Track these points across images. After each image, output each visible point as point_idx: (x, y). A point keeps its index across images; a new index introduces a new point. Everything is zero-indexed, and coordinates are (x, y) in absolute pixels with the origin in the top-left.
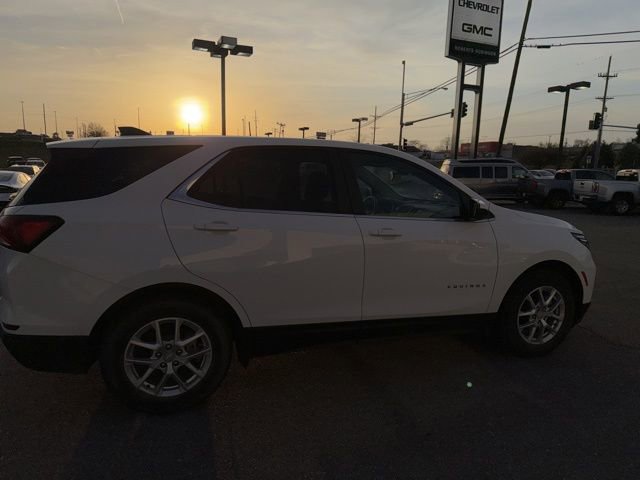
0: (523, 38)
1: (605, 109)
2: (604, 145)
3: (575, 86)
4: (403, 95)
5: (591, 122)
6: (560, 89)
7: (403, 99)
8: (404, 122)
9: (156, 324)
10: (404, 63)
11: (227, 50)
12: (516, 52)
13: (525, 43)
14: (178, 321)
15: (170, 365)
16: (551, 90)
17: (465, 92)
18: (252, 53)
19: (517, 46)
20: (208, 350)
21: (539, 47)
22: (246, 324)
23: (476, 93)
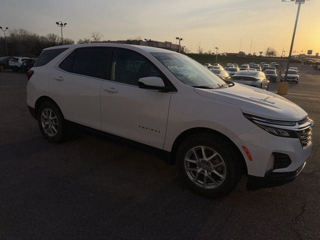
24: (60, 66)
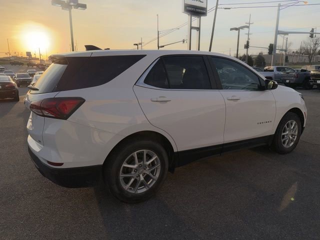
0: (217, 4)
1: (249, 39)
2: (249, 56)
3: (242, 28)
4: (158, 32)
5: (245, 45)
6: (236, 29)
7: (158, 34)
8: (160, 46)
9: (135, 154)
10: (157, 15)
11: (72, 5)
12: (214, 11)
13: (218, 6)
14: (145, 151)
15: (141, 176)
16: (232, 29)
17: (192, 30)
18: (86, 8)
19: (215, 8)
20: (159, 166)
21: (225, 9)
22: (175, 150)
23: (197, 31)
24: (146, 81)
